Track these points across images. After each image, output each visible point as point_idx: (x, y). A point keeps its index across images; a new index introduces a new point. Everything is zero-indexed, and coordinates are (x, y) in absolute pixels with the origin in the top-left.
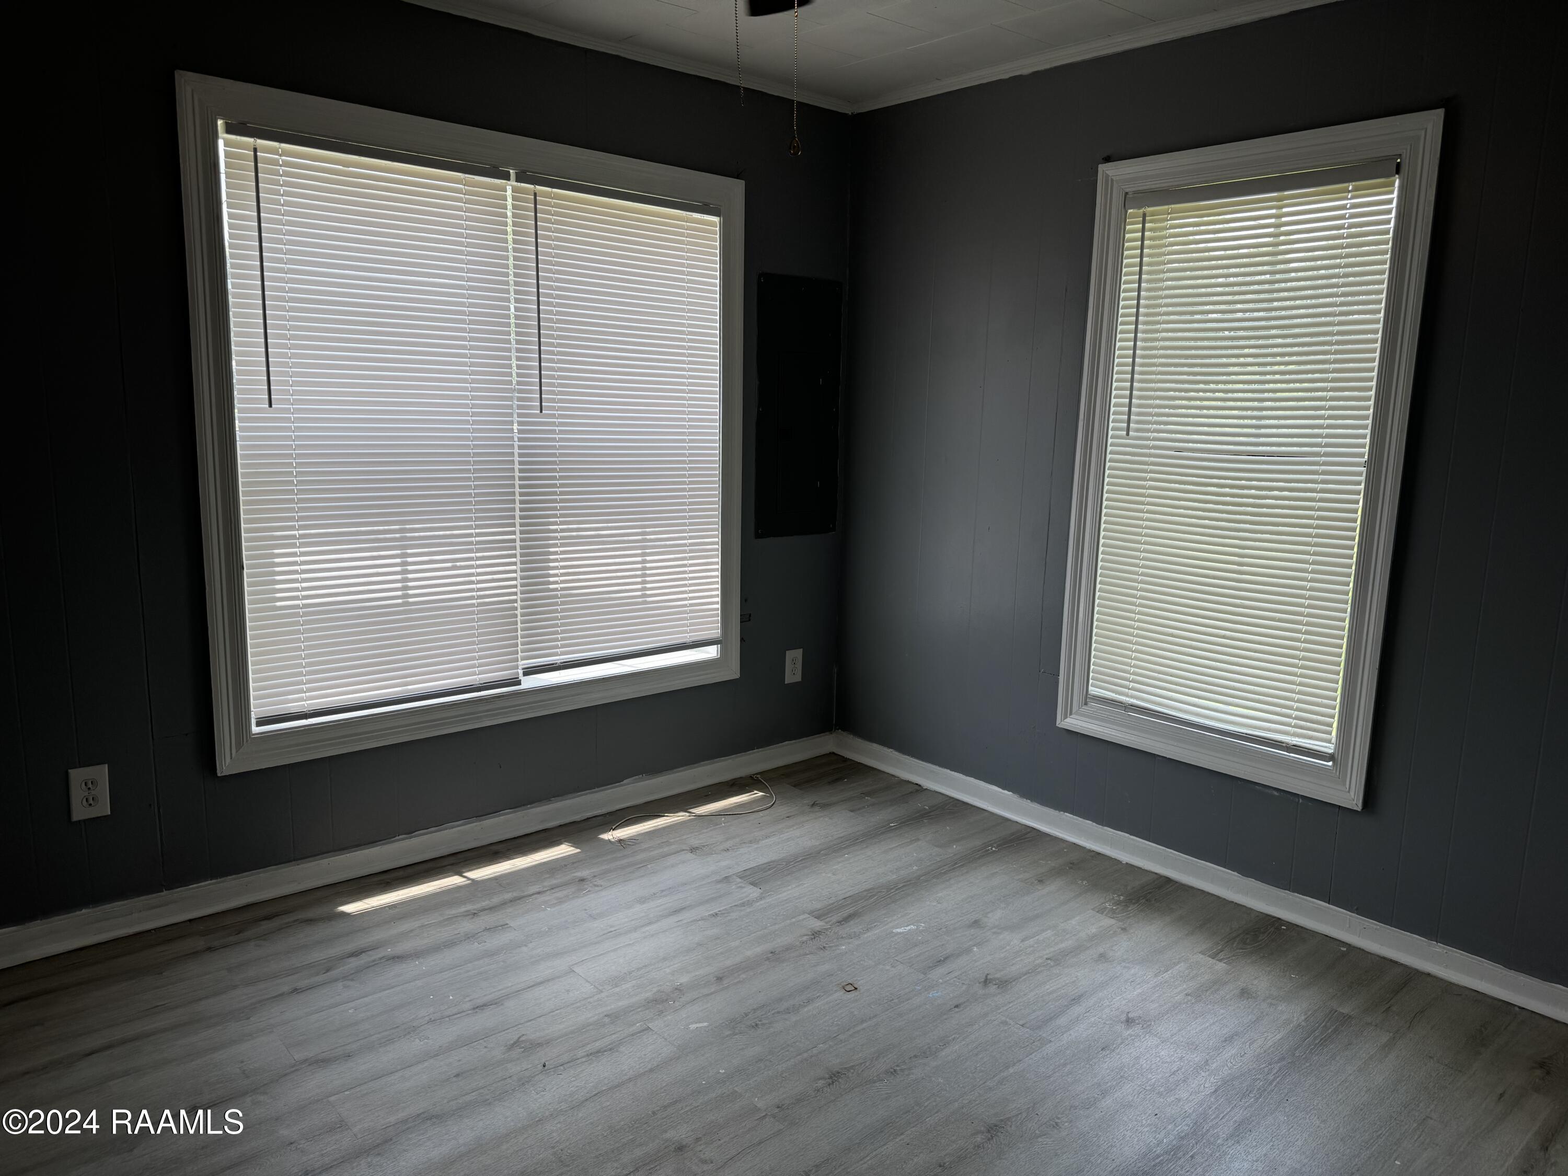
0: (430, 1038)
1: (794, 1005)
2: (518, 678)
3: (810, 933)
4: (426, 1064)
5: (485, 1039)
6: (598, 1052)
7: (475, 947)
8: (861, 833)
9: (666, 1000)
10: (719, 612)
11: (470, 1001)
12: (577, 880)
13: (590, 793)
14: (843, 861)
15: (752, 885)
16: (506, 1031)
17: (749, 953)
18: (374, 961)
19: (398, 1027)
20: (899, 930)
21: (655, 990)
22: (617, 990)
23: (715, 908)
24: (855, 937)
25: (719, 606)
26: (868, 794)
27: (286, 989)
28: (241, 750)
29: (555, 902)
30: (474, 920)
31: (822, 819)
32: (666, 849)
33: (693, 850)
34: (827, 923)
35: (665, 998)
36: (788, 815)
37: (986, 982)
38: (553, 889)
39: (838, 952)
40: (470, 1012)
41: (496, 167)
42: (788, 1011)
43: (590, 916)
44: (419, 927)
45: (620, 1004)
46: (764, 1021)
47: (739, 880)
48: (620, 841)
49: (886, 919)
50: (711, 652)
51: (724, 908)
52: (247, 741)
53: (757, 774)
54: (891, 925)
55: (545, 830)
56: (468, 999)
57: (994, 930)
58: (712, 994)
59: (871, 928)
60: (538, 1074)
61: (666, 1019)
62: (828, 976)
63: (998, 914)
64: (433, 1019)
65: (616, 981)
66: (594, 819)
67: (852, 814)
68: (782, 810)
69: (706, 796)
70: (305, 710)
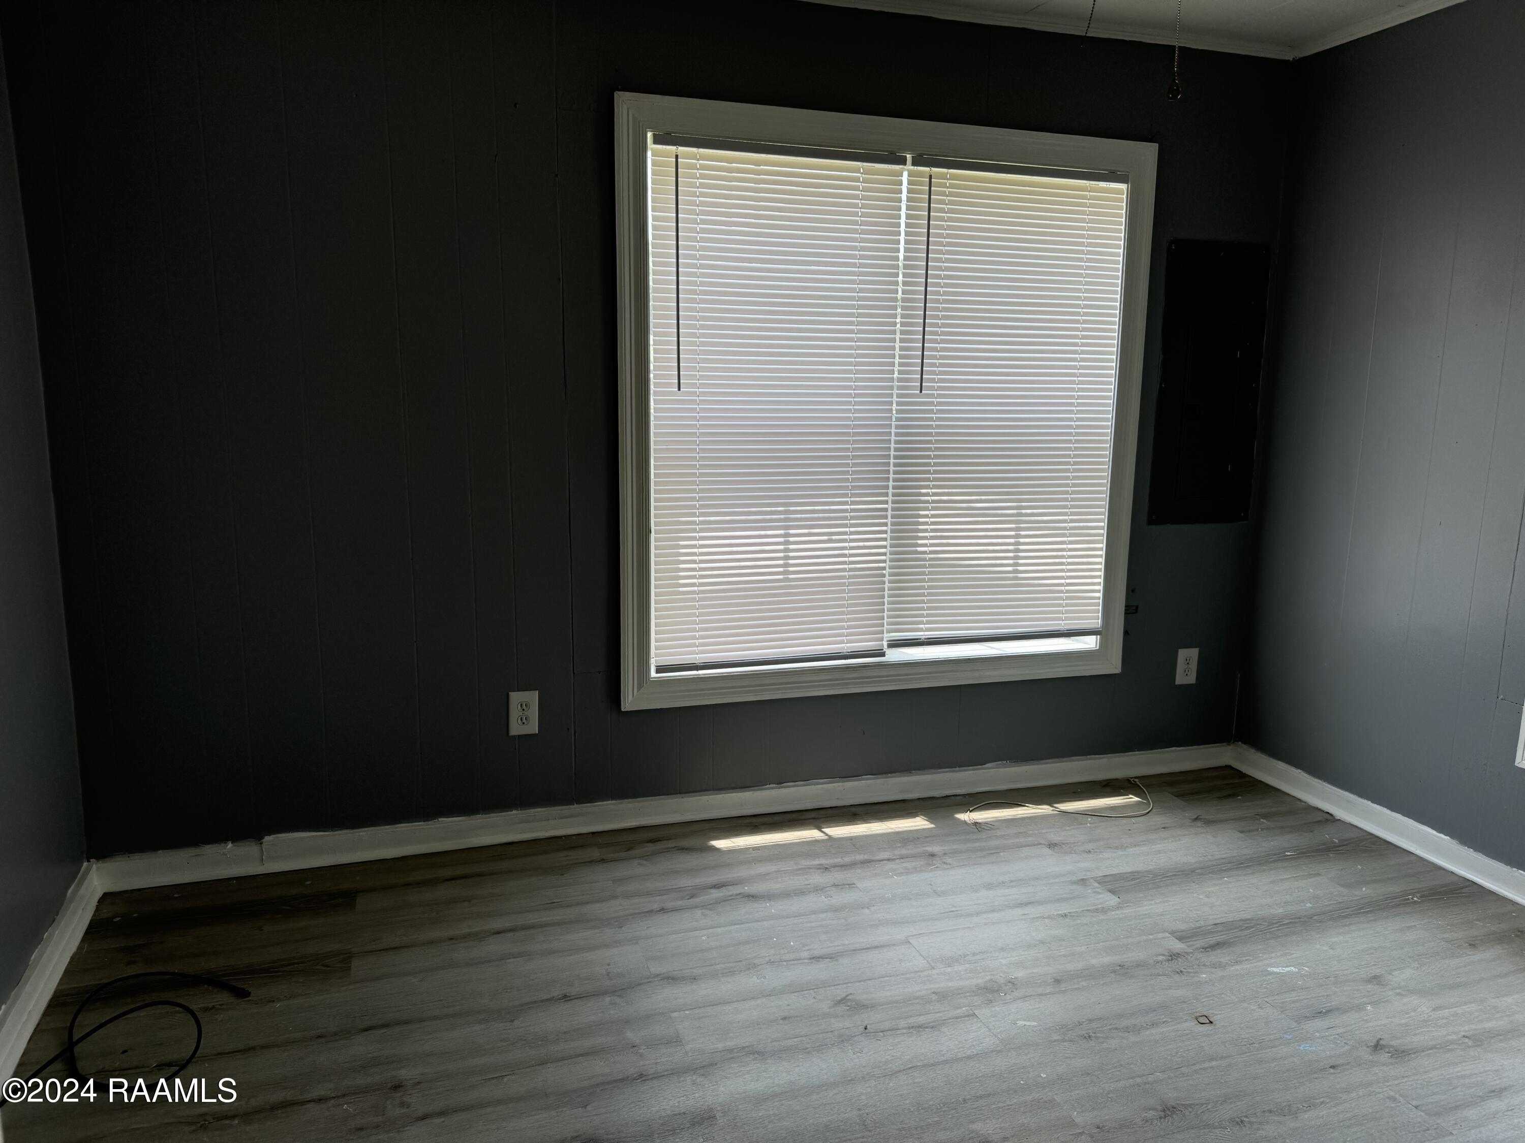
0: (767, 978)
1: (1135, 1025)
2: (883, 650)
3: (1167, 954)
4: (759, 1001)
5: (816, 990)
6: (920, 1027)
7: (821, 900)
8: (1249, 857)
9: (998, 991)
10: (1101, 601)
11: (808, 950)
12: (927, 854)
13: (951, 772)
14: (1220, 884)
15: (1110, 892)
16: (836, 987)
17: (1094, 962)
18: (732, 896)
19: (741, 961)
20: (1275, 970)
21: (988, 978)
22: (949, 970)
23: (1064, 908)
24: (1219, 968)
25: (1100, 595)
26: (1265, 816)
27: (655, 906)
28: (641, 690)
29: (903, 871)
30: (824, 874)
31: (1204, 835)
32: (1022, 840)
33: (1052, 845)
34: (1189, 946)
35: (996, 989)
36: (1163, 826)
37: (1377, 1047)
38: (902, 858)
39: (1198, 979)
40: (806, 961)
41: (892, 153)
42: (1127, 1030)
43: (935, 891)
44: (776, 872)
45: (950, 984)
46: (1099, 1035)
47: (1096, 885)
48: (976, 824)
49: (1261, 955)
50: (1090, 643)
51: (1074, 910)
52: (646, 683)
53: (1136, 778)
54: (1265, 962)
55: (904, 801)
56: (806, 948)
57: (1398, 991)
58: (1046, 994)
59: (1241, 962)
60: (858, 1035)
61: (993, 1009)
62: (1180, 1003)
63: (1408, 973)
64: (772, 960)
65: (950, 961)
66: (953, 798)
67: (1242, 835)
68: (1158, 819)
69: (1074, 793)
70: (697, 662)
